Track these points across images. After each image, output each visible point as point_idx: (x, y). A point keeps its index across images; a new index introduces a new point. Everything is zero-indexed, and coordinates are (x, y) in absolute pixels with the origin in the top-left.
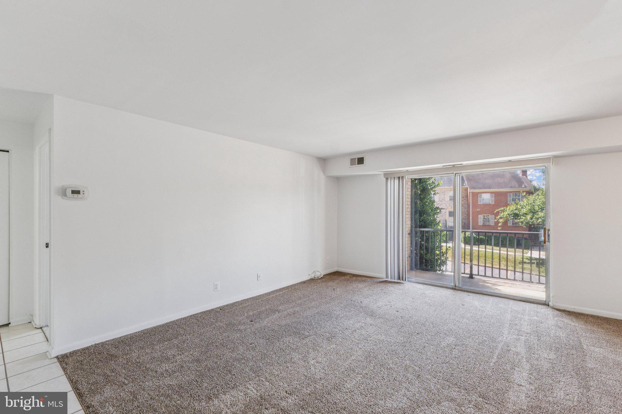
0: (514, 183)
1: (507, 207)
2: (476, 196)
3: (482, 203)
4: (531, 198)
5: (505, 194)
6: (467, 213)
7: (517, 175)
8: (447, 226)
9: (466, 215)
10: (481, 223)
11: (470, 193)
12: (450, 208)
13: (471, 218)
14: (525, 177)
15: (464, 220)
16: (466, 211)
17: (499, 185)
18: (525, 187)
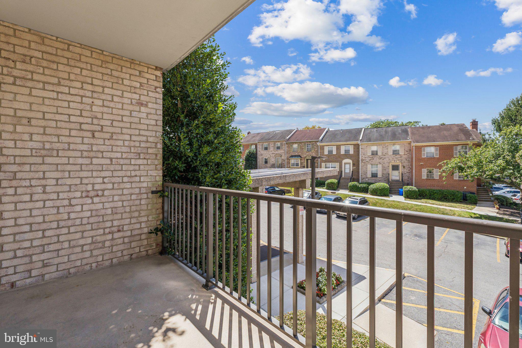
0: (462, 136)
1: (450, 159)
2: (419, 149)
3: (426, 157)
4: (478, 150)
5: (450, 147)
6: (410, 167)
7: (466, 127)
8: (390, 180)
9: (409, 169)
10: (424, 176)
11: (413, 146)
12: (393, 162)
13: (414, 171)
14: (475, 130)
15: (408, 174)
16: (410, 165)
17: (445, 138)
18: (473, 139)
